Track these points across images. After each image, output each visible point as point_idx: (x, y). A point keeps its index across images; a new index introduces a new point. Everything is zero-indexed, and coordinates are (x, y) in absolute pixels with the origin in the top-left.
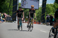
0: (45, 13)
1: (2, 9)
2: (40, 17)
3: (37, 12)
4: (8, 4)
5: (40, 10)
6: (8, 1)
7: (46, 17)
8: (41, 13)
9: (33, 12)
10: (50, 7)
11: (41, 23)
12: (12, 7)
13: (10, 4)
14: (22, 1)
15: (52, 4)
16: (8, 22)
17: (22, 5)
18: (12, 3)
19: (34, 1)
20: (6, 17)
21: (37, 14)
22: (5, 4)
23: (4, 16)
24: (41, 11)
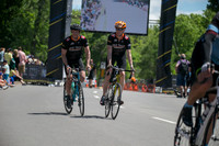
0: (173, 51)
1: (10, 36)
2: (152, 64)
3: (143, 46)
4: (34, 14)
5: (154, 39)
6: (32, 4)
7: (174, 67)
8: (155, 48)
9: (121, 47)
10: (190, 26)
11: (157, 89)
12: (46, 25)
13: (40, 14)
14: (86, 3)
15: (196, 16)
16: (33, 84)
17: (86, 19)
18: (48, 9)
19: (130, 3)
20: (24, 63)
21: (143, 53)
22: (21, 16)
23: (18, 60)
24: (156, 41)
